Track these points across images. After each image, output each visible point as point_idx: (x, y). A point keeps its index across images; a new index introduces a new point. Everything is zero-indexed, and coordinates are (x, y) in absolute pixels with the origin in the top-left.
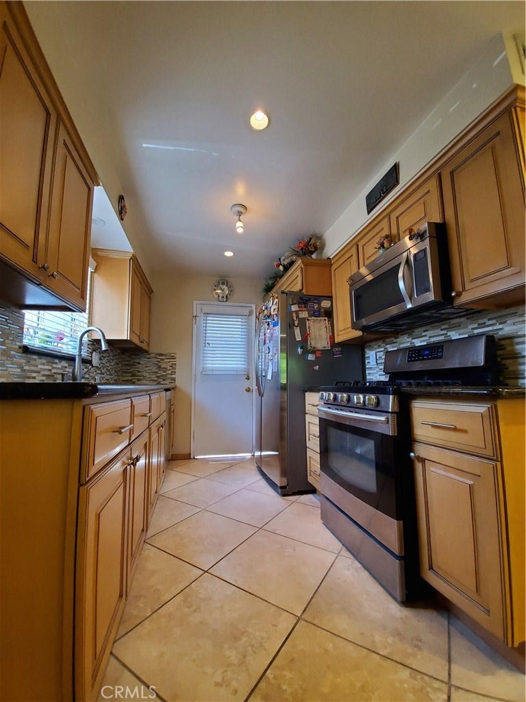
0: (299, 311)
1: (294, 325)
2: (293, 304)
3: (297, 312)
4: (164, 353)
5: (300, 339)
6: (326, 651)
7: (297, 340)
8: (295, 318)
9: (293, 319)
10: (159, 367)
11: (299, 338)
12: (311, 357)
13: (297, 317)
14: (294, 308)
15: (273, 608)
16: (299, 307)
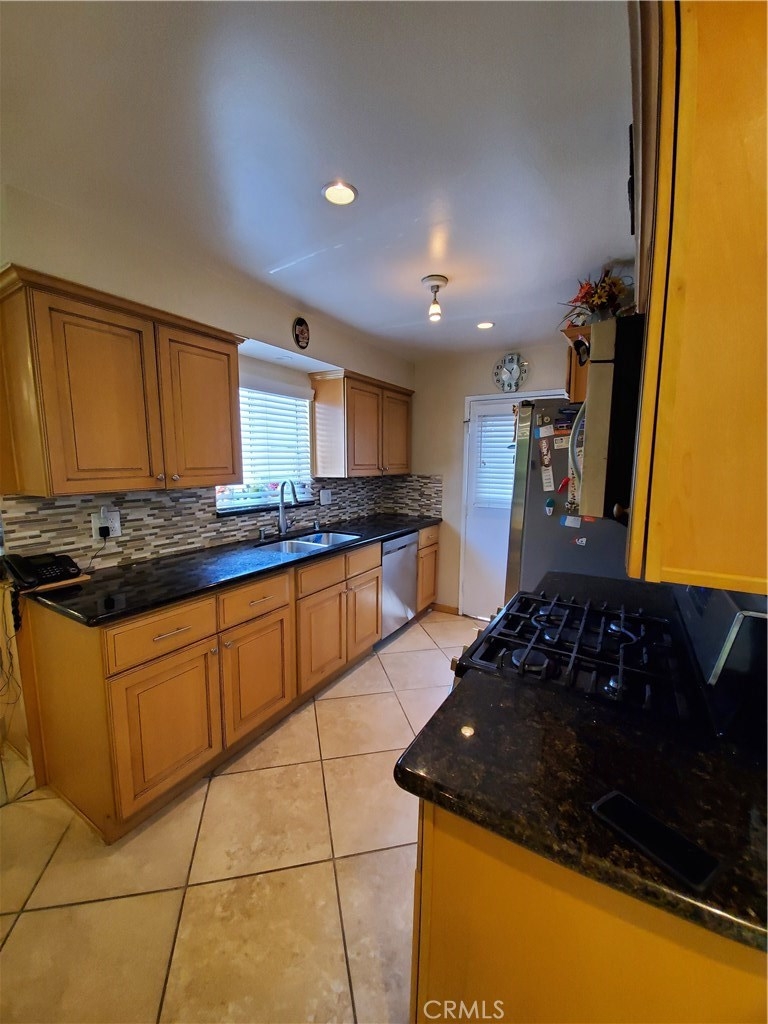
0: (556, 436)
1: (542, 464)
2: (544, 424)
3: (550, 440)
4: (428, 475)
5: (552, 489)
6: (314, 903)
7: (546, 489)
8: (545, 451)
9: (541, 453)
10: (422, 495)
11: (549, 486)
12: (571, 522)
13: (551, 447)
14: (545, 432)
15: (327, 832)
16: (556, 429)
